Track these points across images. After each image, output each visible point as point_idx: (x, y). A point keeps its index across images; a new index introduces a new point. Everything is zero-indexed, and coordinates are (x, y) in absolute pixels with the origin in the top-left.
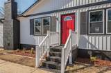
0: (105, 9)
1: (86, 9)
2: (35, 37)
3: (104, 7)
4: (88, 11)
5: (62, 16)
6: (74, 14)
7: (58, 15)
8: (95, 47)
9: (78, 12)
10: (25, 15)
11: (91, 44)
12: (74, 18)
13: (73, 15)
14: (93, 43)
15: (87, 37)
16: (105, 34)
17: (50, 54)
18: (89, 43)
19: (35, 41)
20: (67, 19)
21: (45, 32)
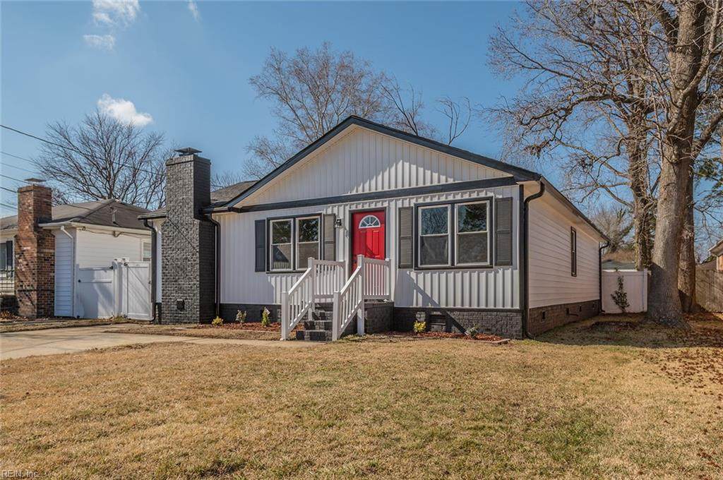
0: (453, 203)
1: (412, 201)
2: (273, 280)
3: (451, 198)
4: (417, 206)
5: (354, 215)
6: (383, 210)
7: (343, 212)
8: (431, 300)
9: (393, 206)
10: (238, 206)
11: (423, 293)
12: (383, 221)
13: (381, 213)
14: (428, 292)
15: (413, 275)
16: (453, 268)
17: (314, 315)
18: (419, 290)
19: (271, 290)
20: (367, 224)
21: (304, 264)
